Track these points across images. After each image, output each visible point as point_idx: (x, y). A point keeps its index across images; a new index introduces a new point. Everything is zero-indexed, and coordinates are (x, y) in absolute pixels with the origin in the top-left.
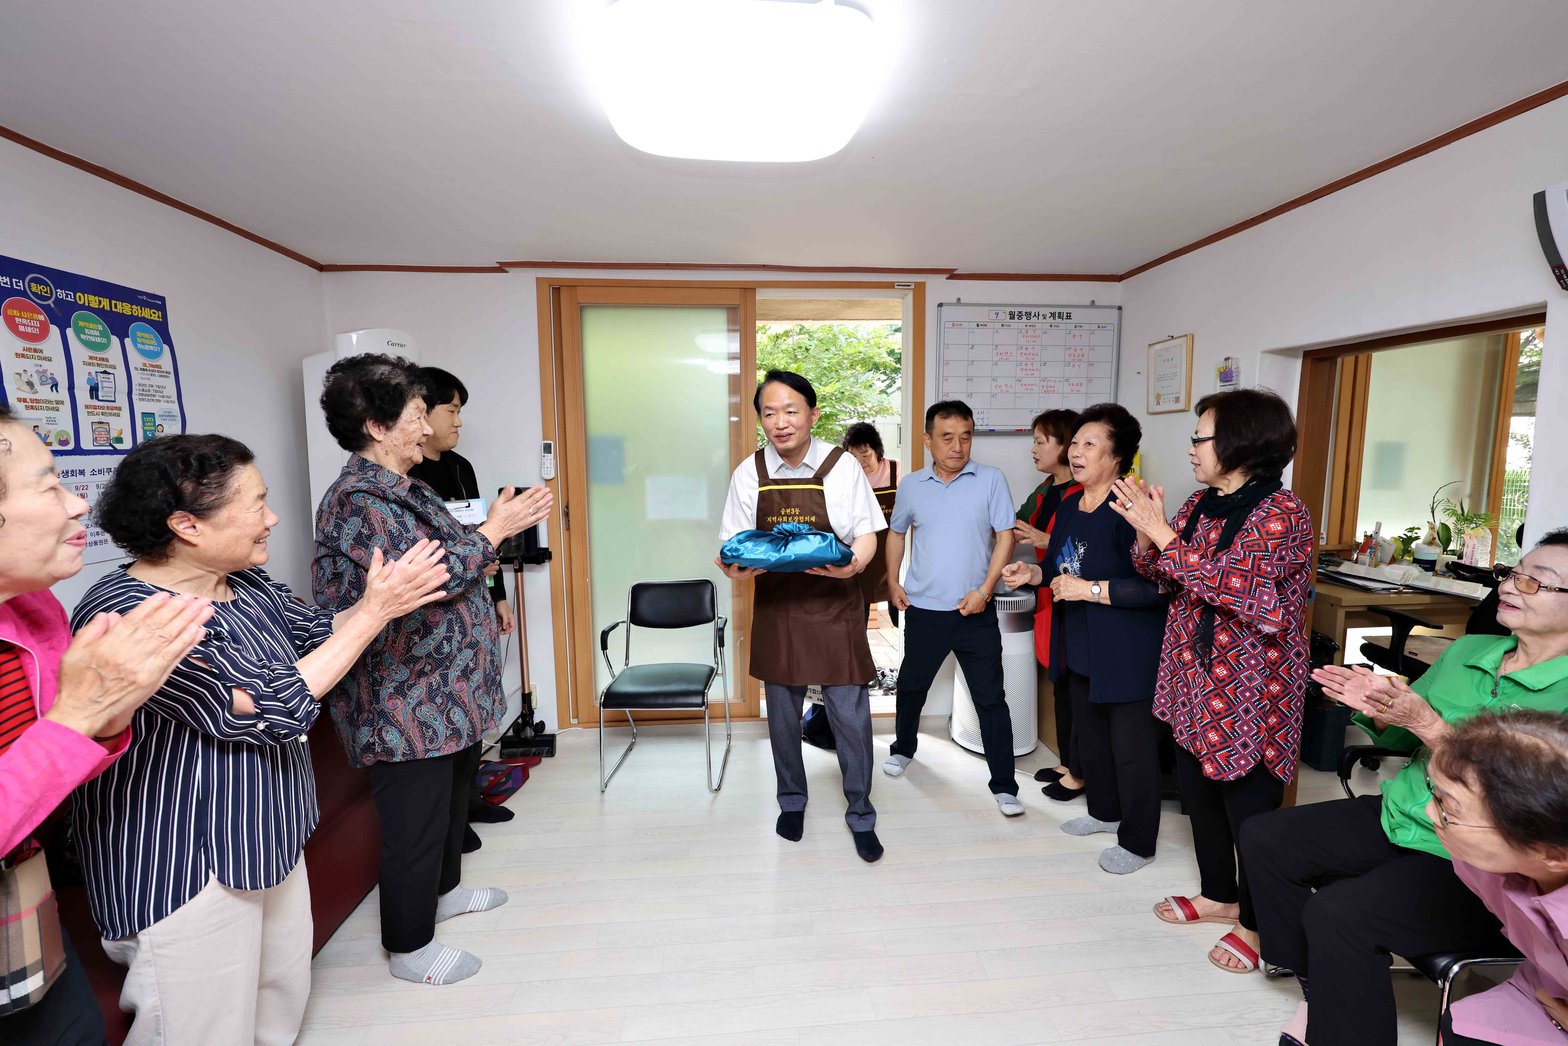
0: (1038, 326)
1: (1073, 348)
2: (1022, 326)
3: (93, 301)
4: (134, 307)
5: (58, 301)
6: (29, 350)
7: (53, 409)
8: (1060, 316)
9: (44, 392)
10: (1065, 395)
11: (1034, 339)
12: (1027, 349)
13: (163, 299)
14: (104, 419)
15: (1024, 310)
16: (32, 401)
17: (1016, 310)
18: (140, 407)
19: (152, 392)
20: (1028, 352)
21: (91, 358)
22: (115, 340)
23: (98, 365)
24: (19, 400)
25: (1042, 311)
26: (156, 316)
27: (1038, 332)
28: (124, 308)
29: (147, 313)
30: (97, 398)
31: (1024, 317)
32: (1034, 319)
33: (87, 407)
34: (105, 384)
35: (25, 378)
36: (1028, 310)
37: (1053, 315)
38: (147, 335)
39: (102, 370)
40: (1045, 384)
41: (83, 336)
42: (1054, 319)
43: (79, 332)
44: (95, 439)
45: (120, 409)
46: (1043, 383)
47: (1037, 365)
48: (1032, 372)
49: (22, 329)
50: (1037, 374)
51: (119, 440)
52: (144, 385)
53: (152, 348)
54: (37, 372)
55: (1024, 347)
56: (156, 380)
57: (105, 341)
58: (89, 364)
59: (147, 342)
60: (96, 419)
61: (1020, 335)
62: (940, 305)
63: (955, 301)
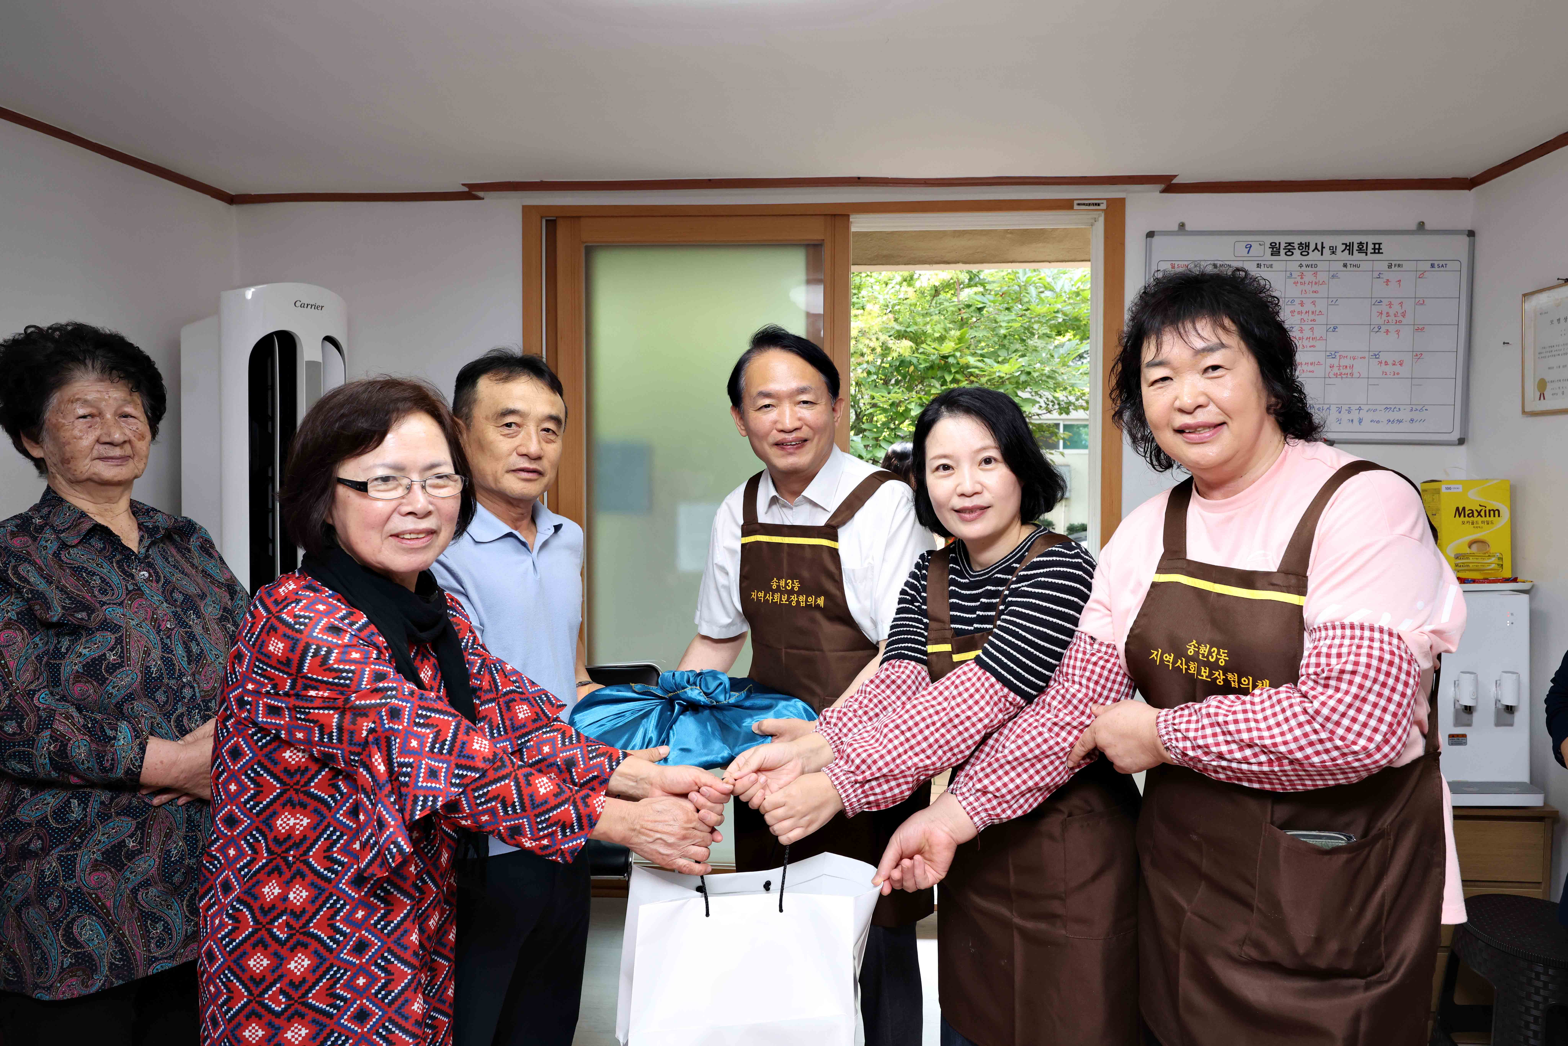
0: (1322, 266)
1: (1385, 301)
2: (1293, 266)
8: (1362, 247)
10: (1371, 381)
11: (1315, 288)
12: (1302, 304)
15: (1296, 240)
17: (1283, 240)
20: (1304, 309)
25: (1329, 241)
27: (1322, 276)
31: (1297, 252)
32: (1314, 256)
36: (1304, 239)
37: (1349, 247)
40: (1335, 362)
42: (1351, 253)
46: (1330, 361)
47: (1319, 331)
48: (1312, 343)
50: (1320, 345)
55: (1297, 301)
61: (1290, 282)
62: (1151, 235)
63: (1176, 228)
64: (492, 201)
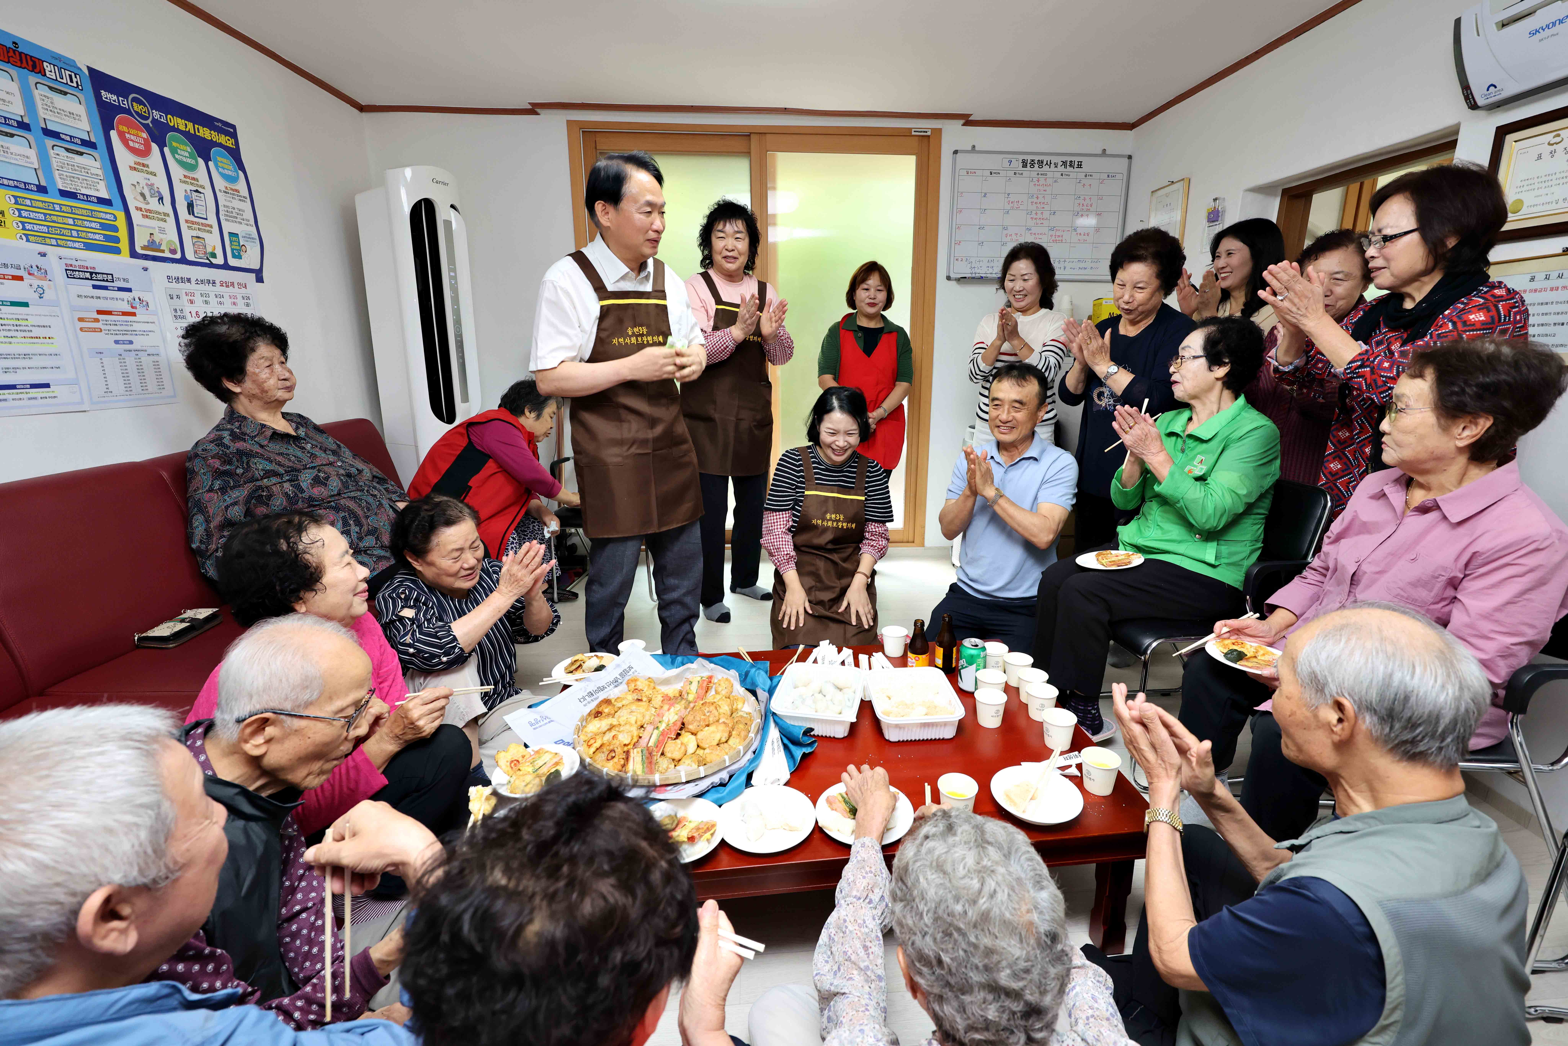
0: (1050, 175)
1: (1082, 197)
2: (1034, 174)
3: (180, 123)
4: (212, 132)
5: (154, 121)
6: (138, 164)
7: (162, 220)
8: (1071, 164)
9: (154, 204)
10: (1072, 245)
11: (1045, 188)
12: (1037, 198)
13: (234, 127)
14: (201, 234)
15: (1036, 158)
16: (147, 211)
17: (1029, 158)
18: (227, 227)
19: (234, 215)
20: (1038, 201)
21: (185, 176)
22: (201, 161)
23: (192, 184)
24: (137, 208)
25: (1054, 159)
26: (230, 143)
27: (1049, 181)
28: (205, 133)
29: (223, 139)
30: (193, 214)
31: (1036, 166)
32: (1046, 168)
33: (187, 221)
34: (199, 202)
35: (139, 190)
36: (1041, 158)
37: (1064, 163)
38: (225, 161)
39: (195, 189)
40: (1053, 233)
41: (177, 156)
42: (1066, 167)
43: (174, 151)
44: (196, 252)
45: (211, 226)
46: (1051, 233)
47: (1046, 214)
48: (1042, 221)
49: (131, 144)
50: (1046, 223)
51: (214, 255)
52: (228, 207)
53: (230, 173)
54: (147, 184)
55: (1035, 196)
56: (236, 204)
57: (193, 162)
58: (185, 182)
59: (226, 166)
60: (195, 233)
61: (1032, 184)
62: (956, 152)
63: (970, 149)
64: (546, 116)
